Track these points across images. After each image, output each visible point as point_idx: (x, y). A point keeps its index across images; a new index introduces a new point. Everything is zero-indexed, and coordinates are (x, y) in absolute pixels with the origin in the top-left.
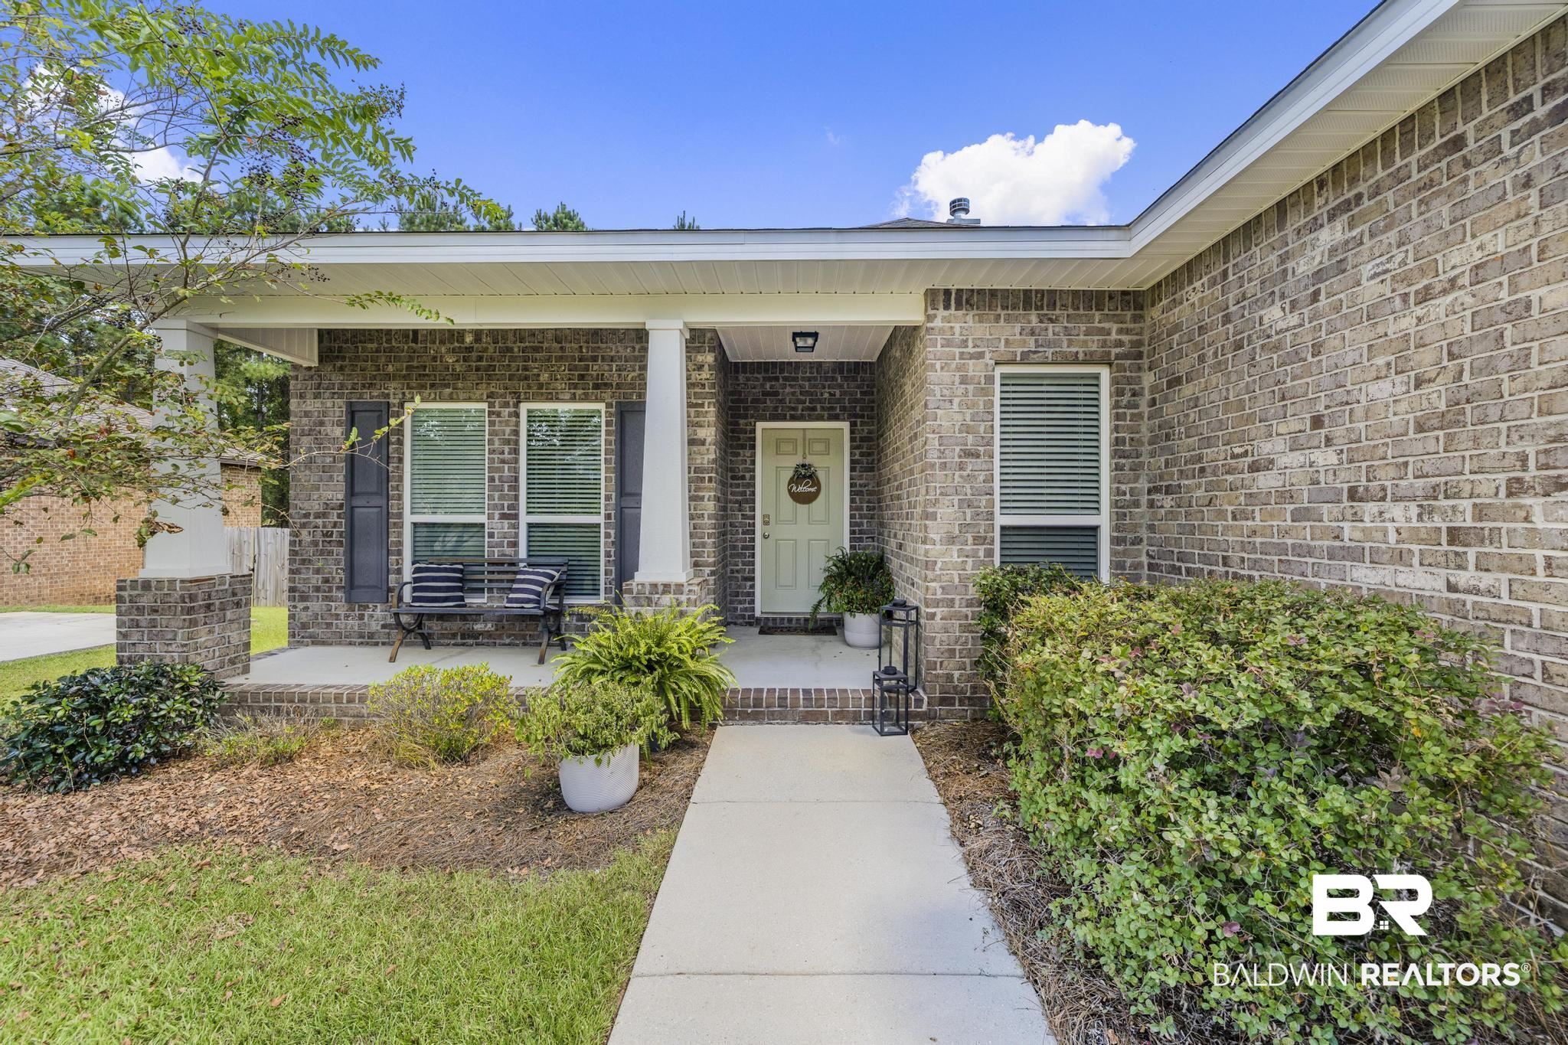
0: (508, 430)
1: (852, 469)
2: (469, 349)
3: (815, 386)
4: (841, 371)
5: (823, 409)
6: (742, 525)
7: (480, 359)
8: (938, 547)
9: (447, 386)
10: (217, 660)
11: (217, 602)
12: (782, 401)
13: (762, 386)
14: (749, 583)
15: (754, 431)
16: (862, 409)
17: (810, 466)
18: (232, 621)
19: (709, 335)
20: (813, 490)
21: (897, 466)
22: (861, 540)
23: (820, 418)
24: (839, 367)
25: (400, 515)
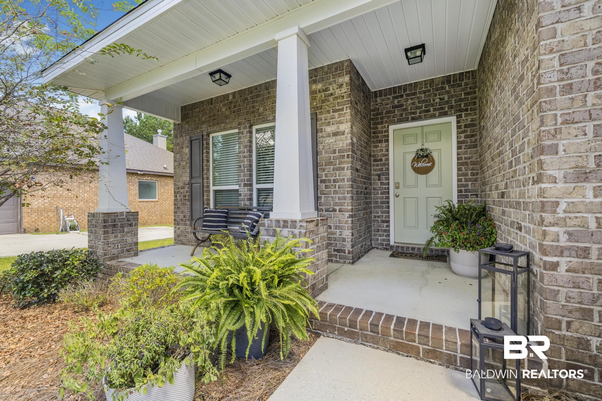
0: (246, 140)
1: (459, 148)
2: (231, 102)
3: (429, 96)
4: (449, 82)
5: (435, 110)
6: (381, 189)
7: (235, 106)
8: (560, 185)
9: (223, 123)
10: (119, 250)
11: (119, 224)
12: (405, 110)
13: (393, 102)
14: (385, 224)
15: (387, 131)
16: (466, 105)
17: (426, 150)
18: (128, 232)
19: (346, 64)
20: (429, 165)
21: (498, 129)
22: (467, 196)
23: (433, 116)
24: (448, 79)
25: (208, 187)
